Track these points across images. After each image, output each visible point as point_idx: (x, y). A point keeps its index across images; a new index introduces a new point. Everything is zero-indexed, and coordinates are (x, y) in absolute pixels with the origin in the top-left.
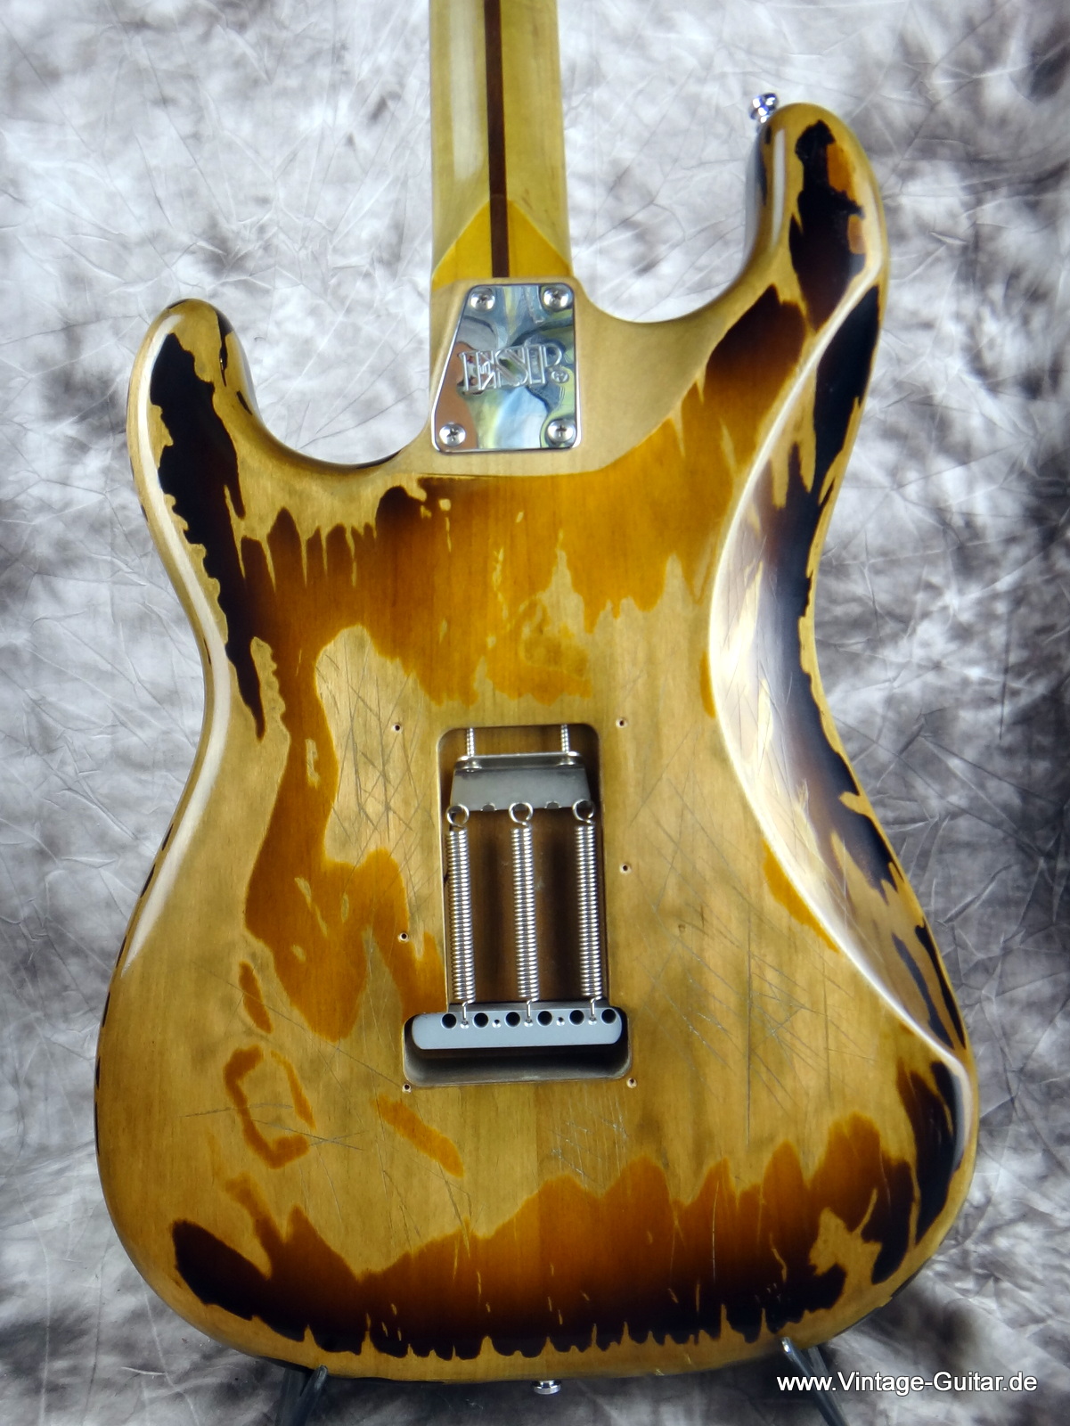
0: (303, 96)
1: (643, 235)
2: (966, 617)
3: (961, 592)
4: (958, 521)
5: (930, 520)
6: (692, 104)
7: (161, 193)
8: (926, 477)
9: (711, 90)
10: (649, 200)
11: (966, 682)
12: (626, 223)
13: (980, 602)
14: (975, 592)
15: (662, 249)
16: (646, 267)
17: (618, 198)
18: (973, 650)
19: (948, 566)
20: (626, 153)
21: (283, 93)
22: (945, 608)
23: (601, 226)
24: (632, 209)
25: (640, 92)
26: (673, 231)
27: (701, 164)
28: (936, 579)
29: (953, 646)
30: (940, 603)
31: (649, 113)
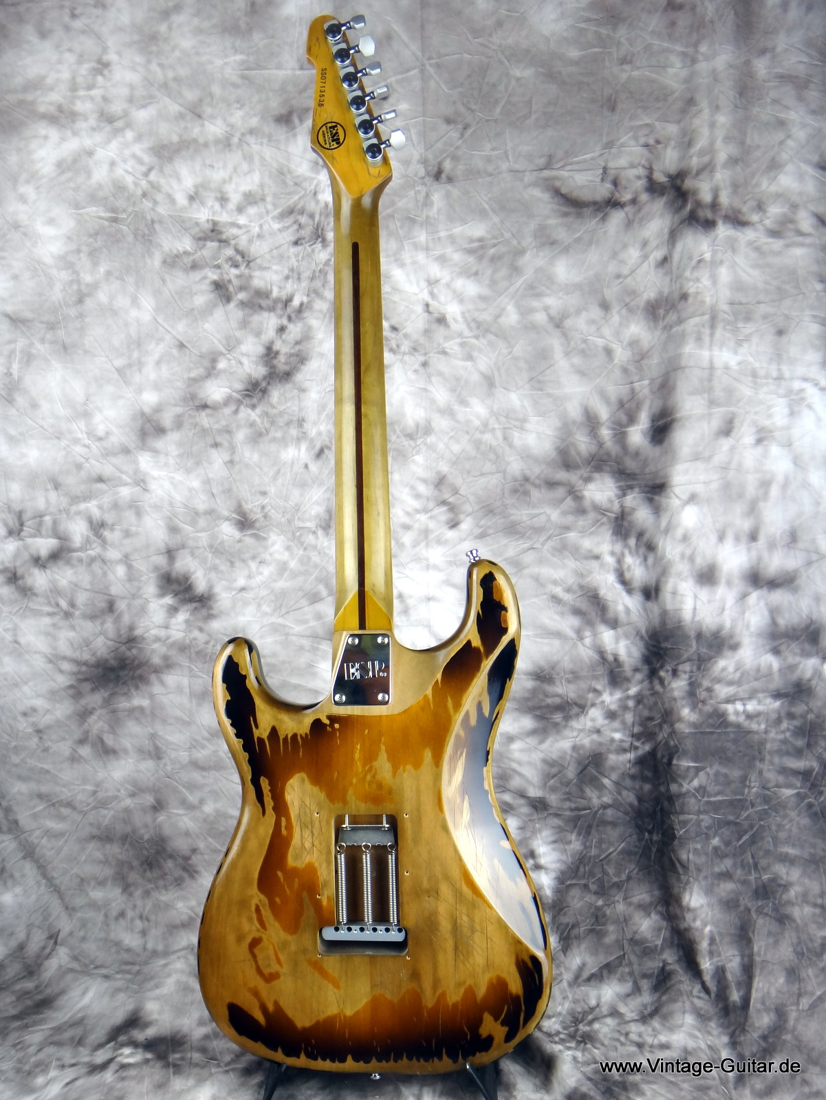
0: (284, 442)
1: (453, 509)
2: (613, 707)
3: (611, 694)
4: (611, 658)
5: (596, 657)
6: (477, 444)
7: (214, 491)
8: (595, 635)
9: (487, 437)
10: (456, 491)
11: (612, 740)
12: (444, 503)
13: (620, 700)
14: (618, 695)
15: (462, 516)
16: (454, 525)
17: (440, 490)
18: (616, 724)
19: (605, 680)
20: (444, 468)
21: (274, 440)
22: (603, 702)
23: (431, 504)
24: (447, 495)
25: (452, 437)
26: (468, 508)
27: (482, 474)
28: (599, 687)
29: (606, 722)
30: (601, 699)
31: (456, 448)
